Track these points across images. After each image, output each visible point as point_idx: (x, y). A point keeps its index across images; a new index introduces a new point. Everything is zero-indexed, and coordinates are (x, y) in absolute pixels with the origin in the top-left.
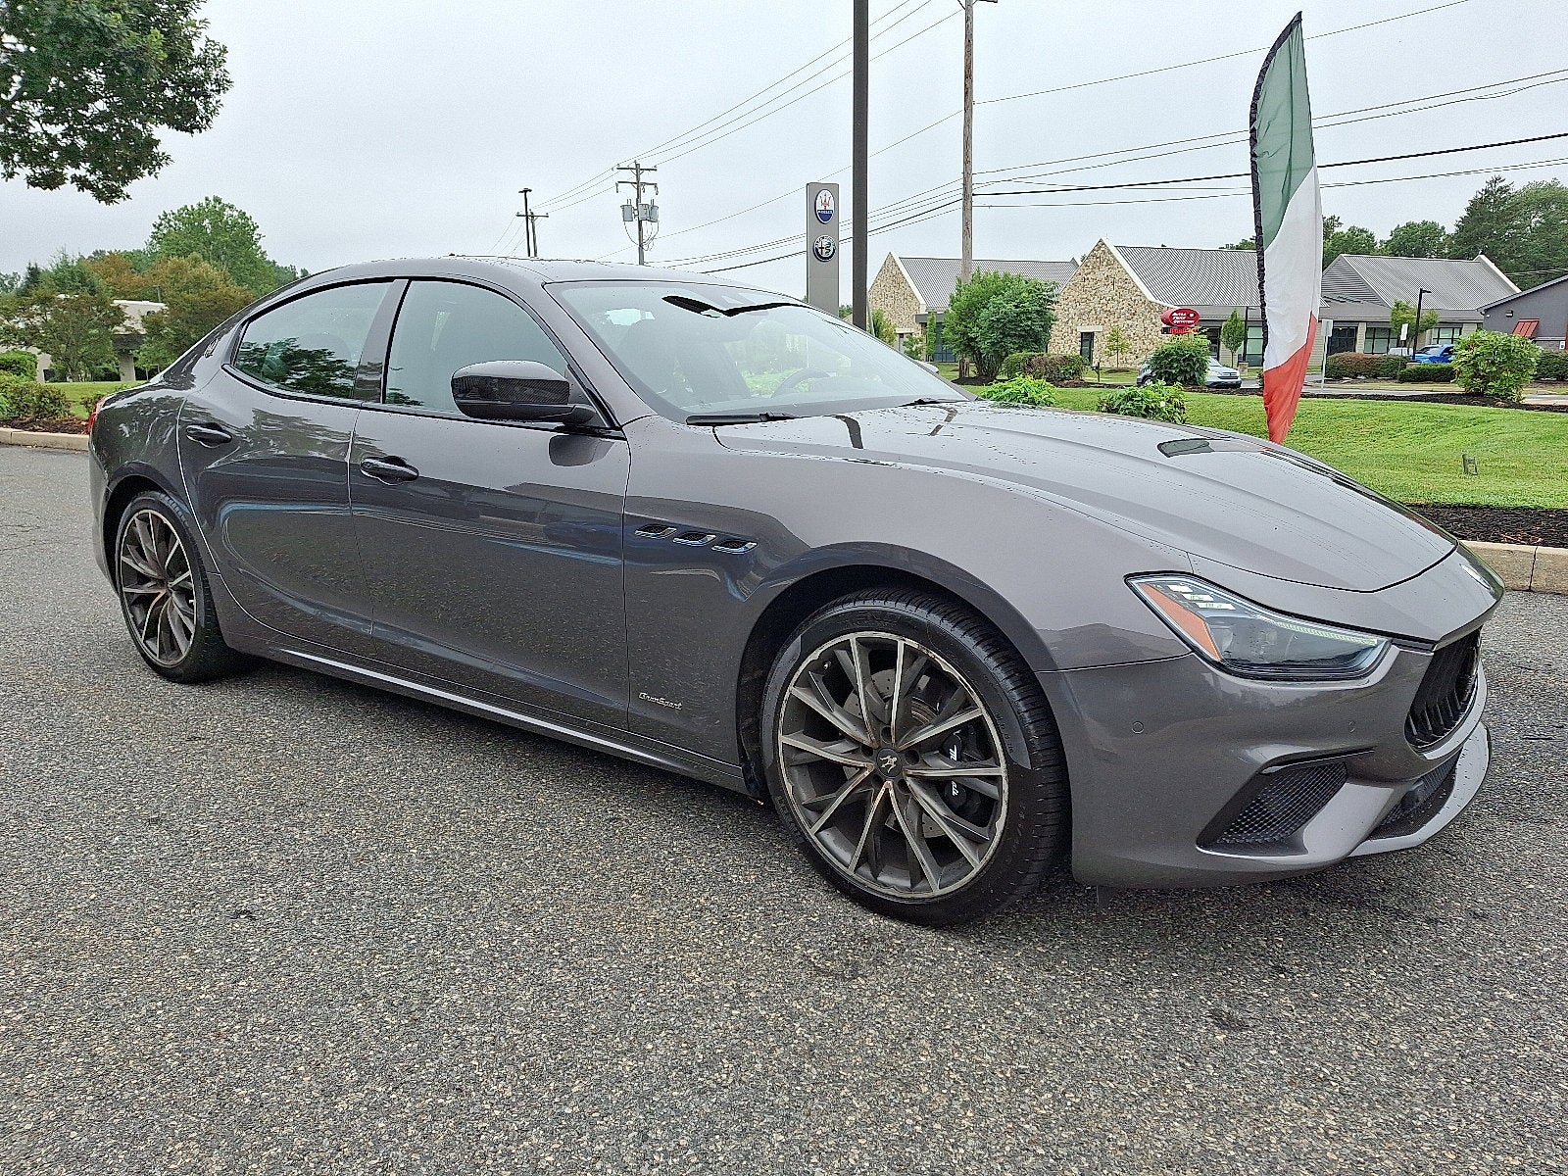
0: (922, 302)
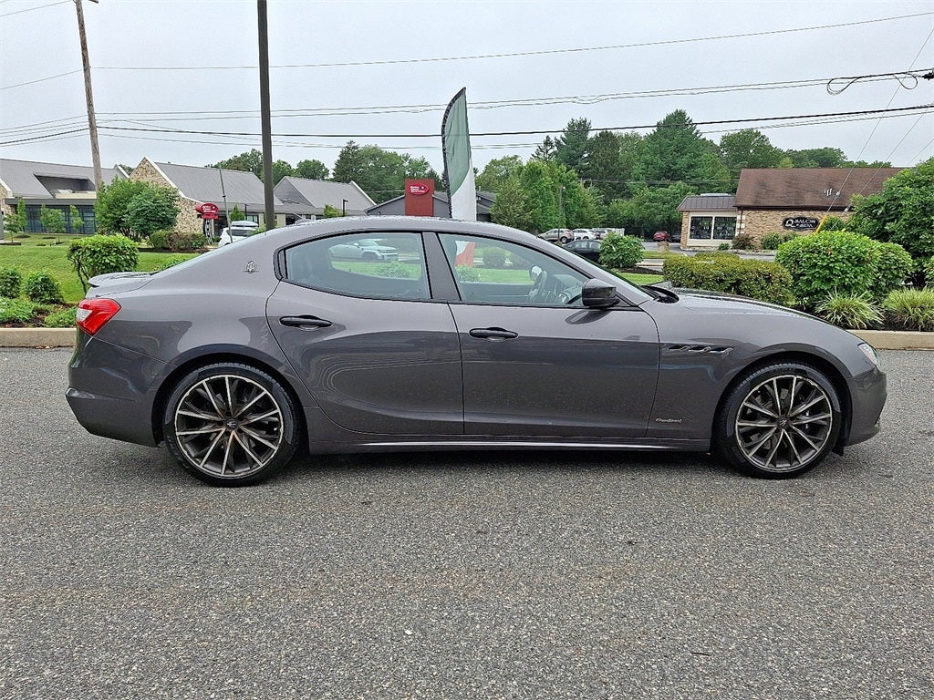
0: (8, 189)
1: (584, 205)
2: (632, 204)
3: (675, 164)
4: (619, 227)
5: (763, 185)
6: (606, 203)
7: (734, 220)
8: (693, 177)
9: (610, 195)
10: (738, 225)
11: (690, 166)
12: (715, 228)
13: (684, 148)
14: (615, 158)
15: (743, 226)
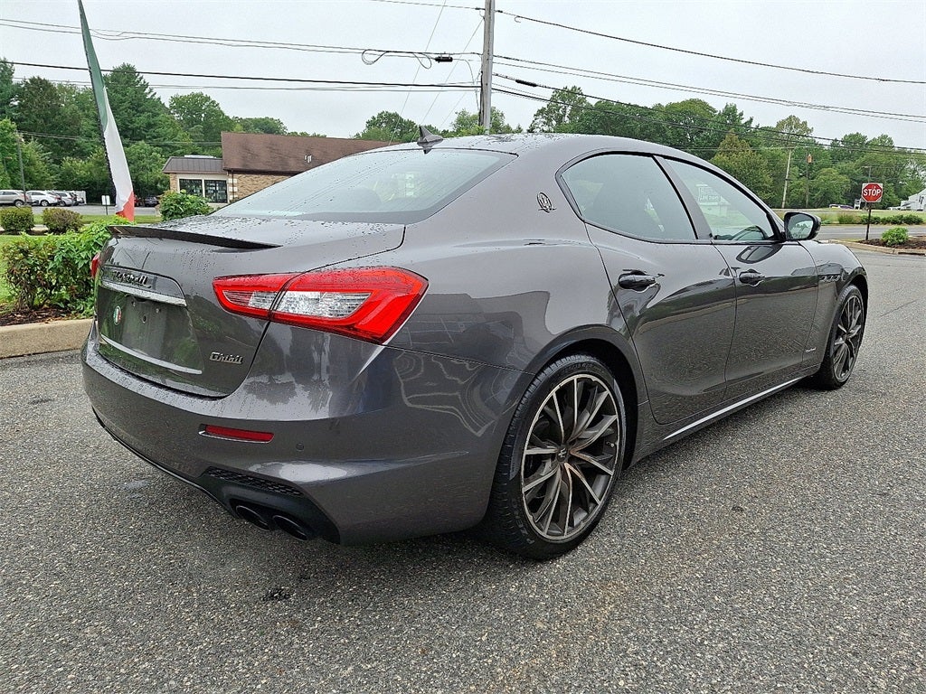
1: (31, 163)
2: (91, 164)
3: (132, 122)
4: (78, 188)
5: (246, 149)
6: (58, 162)
7: (224, 184)
8: (155, 137)
9: (59, 153)
10: (230, 189)
11: (149, 126)
12: (206, 191)
13: (139, 105)
14: (56, 110)
15: (236, 189)
